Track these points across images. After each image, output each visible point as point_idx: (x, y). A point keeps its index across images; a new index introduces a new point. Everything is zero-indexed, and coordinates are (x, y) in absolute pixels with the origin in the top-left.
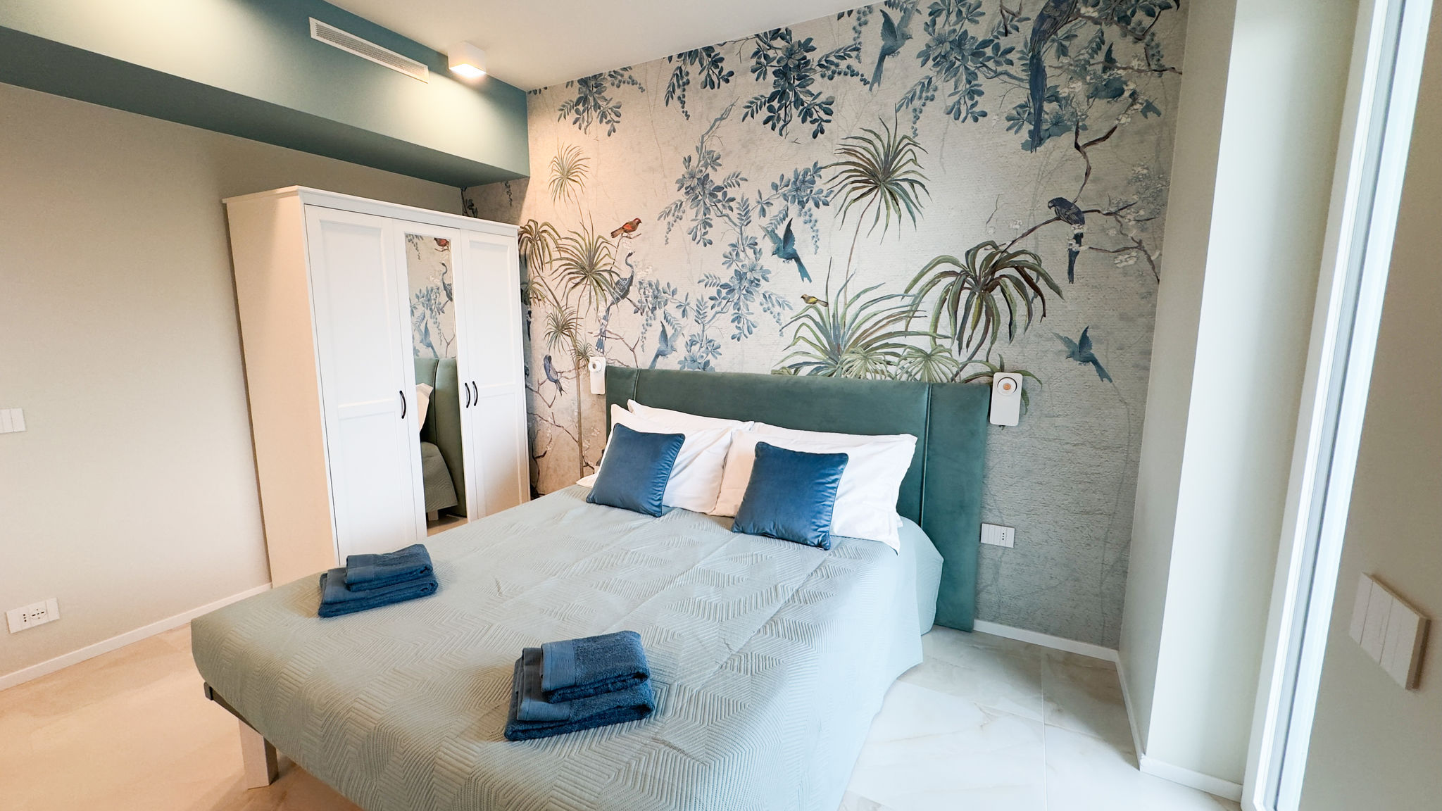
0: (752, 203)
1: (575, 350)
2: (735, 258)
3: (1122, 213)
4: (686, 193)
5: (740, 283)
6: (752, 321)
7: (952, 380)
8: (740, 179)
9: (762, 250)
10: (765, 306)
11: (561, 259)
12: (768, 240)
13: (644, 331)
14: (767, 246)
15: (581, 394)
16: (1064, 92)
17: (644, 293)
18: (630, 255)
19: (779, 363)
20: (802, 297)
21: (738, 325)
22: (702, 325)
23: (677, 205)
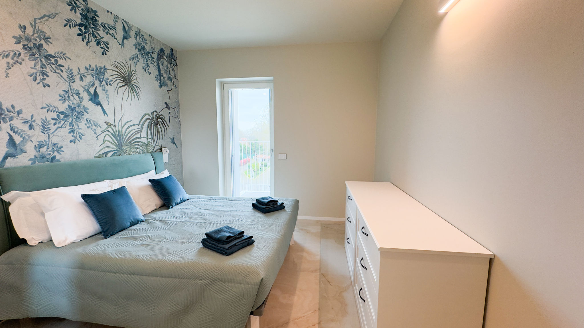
0: (75, 72)
2: (67, 98)
3: (175, 109)
4: (23, 48)
5: (72, 112)
6: (82, 132)
7: (153, 151)
8: (66, 57)
9: (83, 98)
10: (88, 125)
12: (85, 93)
14: (86, 96)
16: (164, 76)
19: (97, 153)
20: (105, 122)
21: (73, 135)
22: (47, 135)
23: (15, 53)
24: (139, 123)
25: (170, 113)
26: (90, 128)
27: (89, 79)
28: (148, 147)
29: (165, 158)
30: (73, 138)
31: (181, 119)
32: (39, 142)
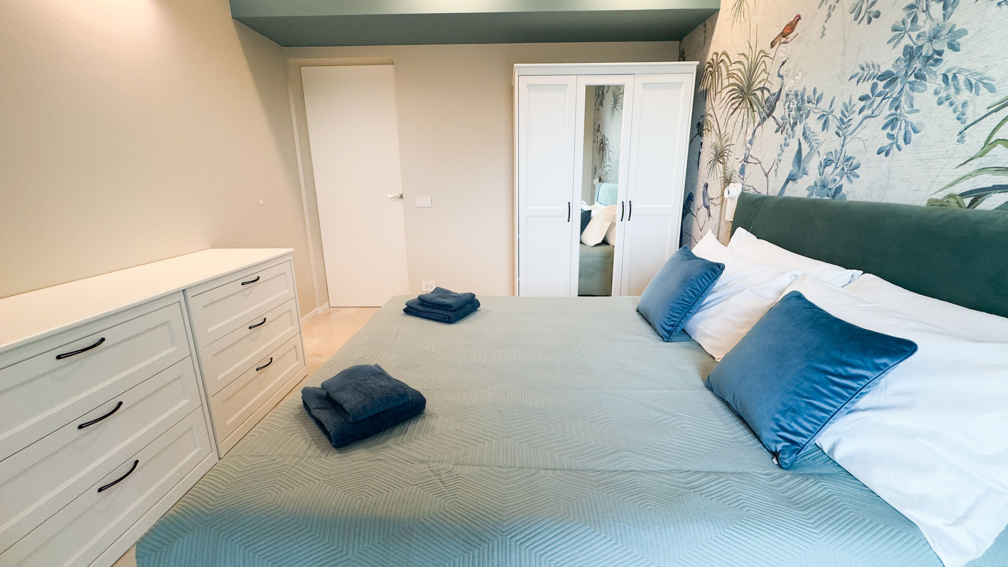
1: (724, 176)
2: (909, 26)
5: (909, 64)
6: (915, 122)
10: (943, 94)
11: (729, 85)
13: (781, 152)
15: (722, 220)
17: (789, 106)
18: (784, 63)
21: (890, 132)
22: (843, 138)
26: (947, 103)
30: (887, 142)
32: (827, 154)
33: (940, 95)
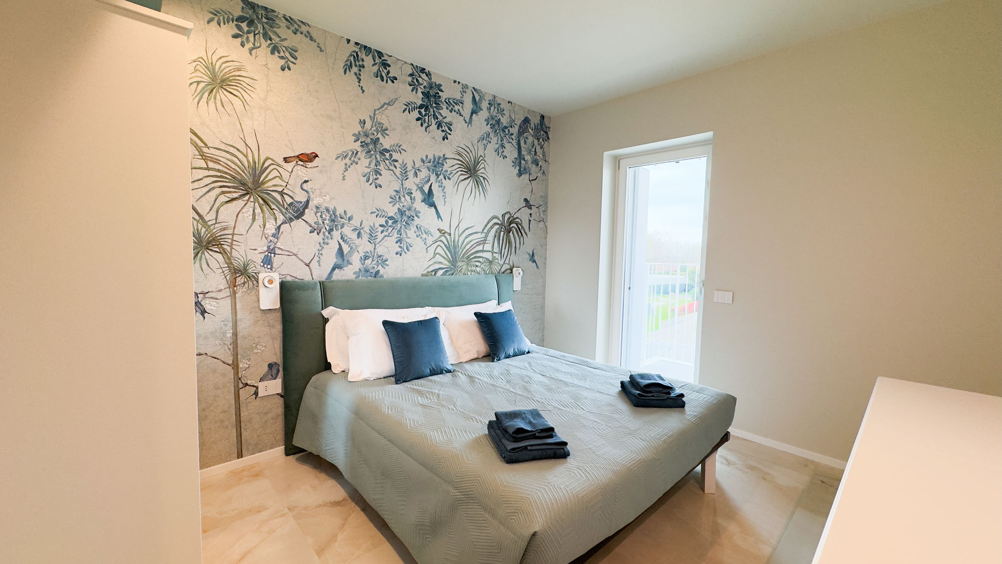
0: (409, 168)
1: (228, 267)
2: (398, 200)
3: (540, 207)
4: (361, 145)
5: (401, 217)
6: (410, 243)
7: (499, 273)
8: (402, 149)
9: (416, 198)
10: (418, 233)
11: (208, 169)
12: (418, 192)
13: (320, 248)
14: (418, 196)
15: (238, 312)
16: (526, 159)
17: (321, 216)
18: (306, 182)
19: (425, 270)
20: (438, 229)
21: (400, 245)
22: (374, 244)
23: (353, 152)
24: (483, 231)
25: (531, 214)
26: (420, 237)
27: (424, 173)
28: (493, 266)
29: (517, 284)
30: (399, 250)
31: (549, 224)
32: (365, 253)
33: (417, 233)
